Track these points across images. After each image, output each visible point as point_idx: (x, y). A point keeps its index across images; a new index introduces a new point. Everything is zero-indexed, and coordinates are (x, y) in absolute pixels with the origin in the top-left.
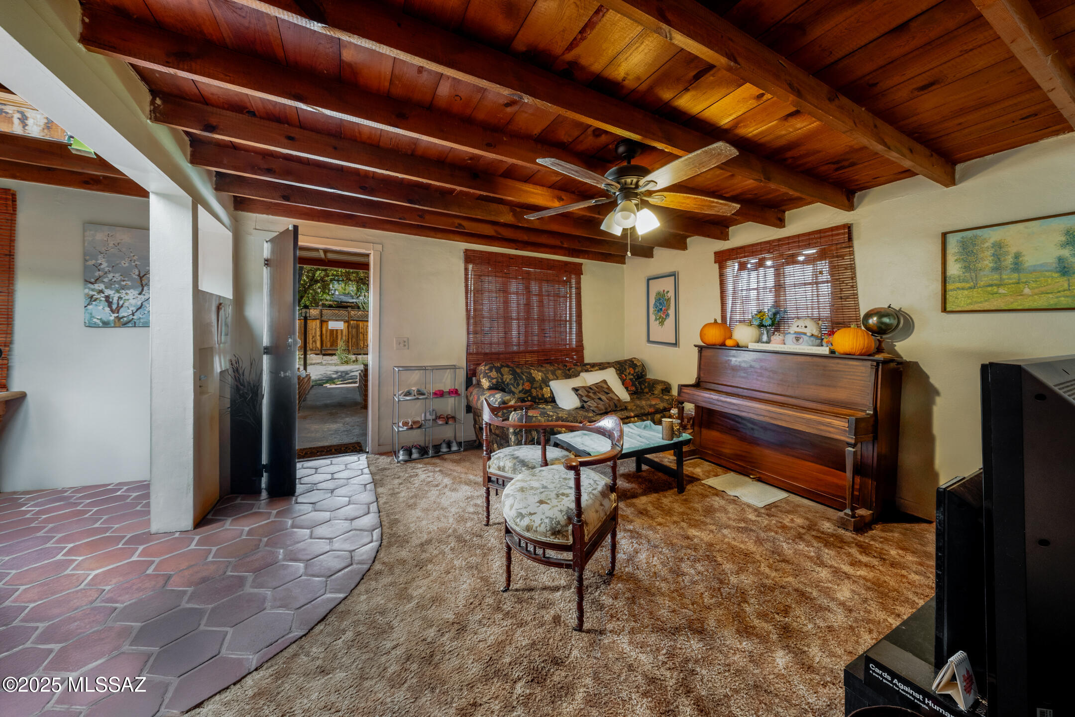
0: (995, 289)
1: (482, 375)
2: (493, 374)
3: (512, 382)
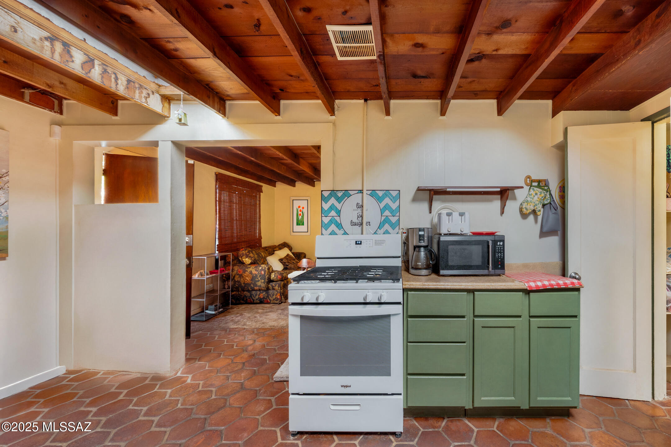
1: (245, 256)
2: (251, 255)
3: (258, 259)
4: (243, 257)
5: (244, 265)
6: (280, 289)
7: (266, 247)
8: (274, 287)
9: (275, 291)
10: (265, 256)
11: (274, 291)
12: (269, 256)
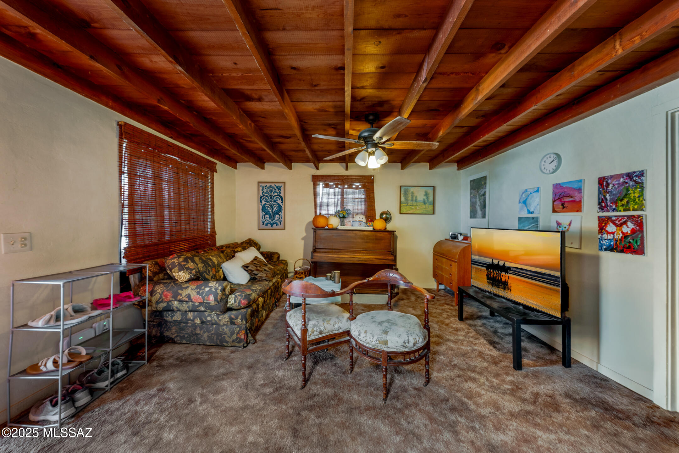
0: (411, 207)
1: (177, 268)
2: (191, 265)
3: (204, 270)
4: (173, 270)
5: (177, 282)
6: (244, 322)
7: (222, 247)
8: (234, 321)
9: (236, 326)
10: (218, 261)
11: (233, 326)
12: (227, 260)
